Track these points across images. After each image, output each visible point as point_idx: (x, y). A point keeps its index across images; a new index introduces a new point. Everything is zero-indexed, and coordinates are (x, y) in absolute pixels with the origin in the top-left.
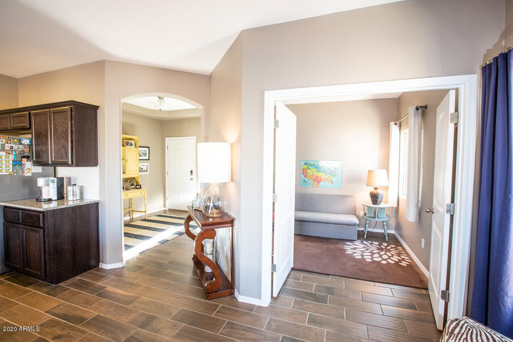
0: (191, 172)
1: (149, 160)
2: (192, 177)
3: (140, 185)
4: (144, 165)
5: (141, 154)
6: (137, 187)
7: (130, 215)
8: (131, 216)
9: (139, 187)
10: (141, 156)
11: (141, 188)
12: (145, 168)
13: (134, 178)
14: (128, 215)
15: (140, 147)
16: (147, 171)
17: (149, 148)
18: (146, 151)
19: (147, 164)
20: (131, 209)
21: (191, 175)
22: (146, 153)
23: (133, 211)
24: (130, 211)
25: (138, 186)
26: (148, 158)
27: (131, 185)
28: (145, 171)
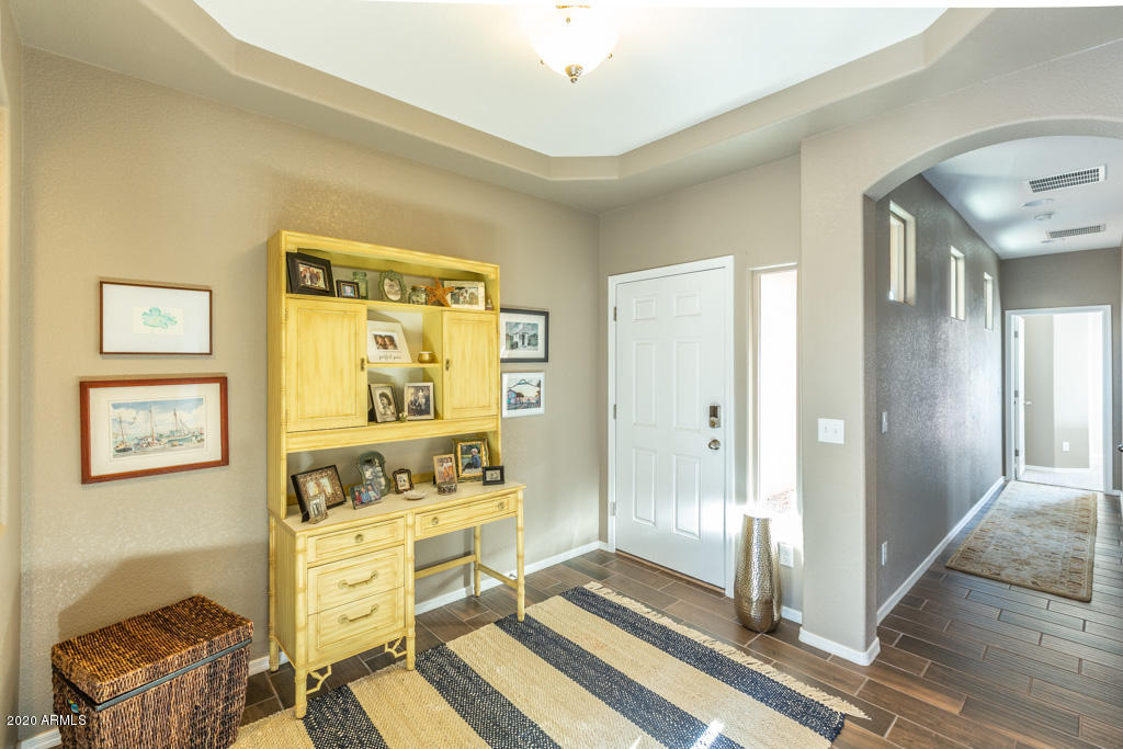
0: (714, 411)
1: (546, 360)
2: (716, 433)
3: (501, 469)
4: (529, 382)
5: (516, 339)
6: (490, 475)
7: (467, 584)
8: (473, 585)
9: (496, 475)
10: (514, 346)
11: (502, 481)
12: (529, 393)
13: (482, 437)
14: (461, 580)
15: (503, 310)
16: (538, 404)
17: (546, 314)
18: (535, 326)
19: (540, 376)
20: (469, 559)
21: (713, 425)
22: (535, 336)
23: (480, 567)
24: (469, 564)
25: (493, 473)
26: (542, 356)
27: (469, 466)
28: (529, 405)
